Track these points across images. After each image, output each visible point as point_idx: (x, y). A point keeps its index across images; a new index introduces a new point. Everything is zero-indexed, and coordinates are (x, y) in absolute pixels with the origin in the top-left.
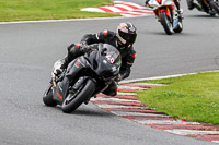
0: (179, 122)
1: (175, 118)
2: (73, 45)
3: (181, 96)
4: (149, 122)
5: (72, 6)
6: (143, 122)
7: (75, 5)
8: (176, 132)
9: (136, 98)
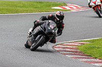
0: (98, 60)
1: (96, 58)
2: (36, 21)
3: (98, 48)
4: (84, 60)
5: (48, 7)
6: (81, 60)
7: (49, 6)
8: (96, 64)
9: (77, 49)
